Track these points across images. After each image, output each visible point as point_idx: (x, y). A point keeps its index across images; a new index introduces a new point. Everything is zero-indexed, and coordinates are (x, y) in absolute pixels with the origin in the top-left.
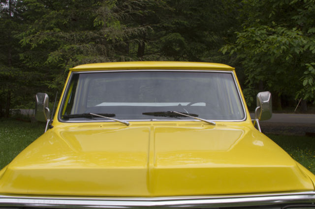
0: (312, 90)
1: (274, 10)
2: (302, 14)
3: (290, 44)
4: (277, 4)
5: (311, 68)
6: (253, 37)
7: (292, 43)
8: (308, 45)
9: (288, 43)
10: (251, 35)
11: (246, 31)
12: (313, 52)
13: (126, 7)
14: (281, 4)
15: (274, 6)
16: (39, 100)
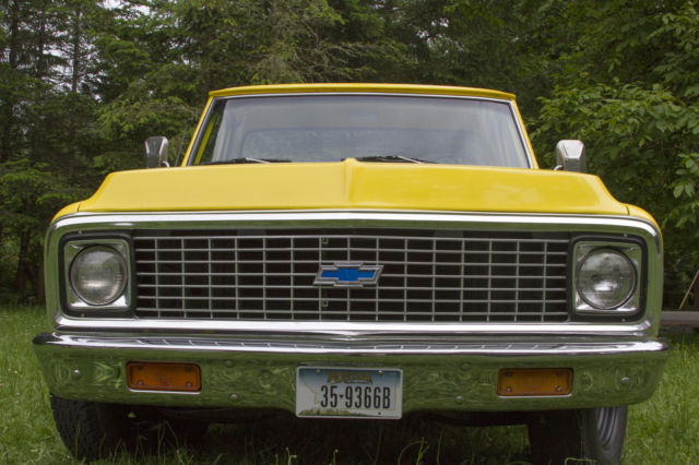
0: (693, 205)
1: (618, 58)
2: (674, 62)
3: (647, 115)
4: (625, 45)
5: (689, 164)
6: (574, 106)
7: (652, 113)
8: (685, 119)
9: (642, 113)
10: (570, 103)
11: (559, 97)
12: (695, 132)
13: (319, 58)
14: (633, 44)
15: (618, 49)
16: (150, 148)
